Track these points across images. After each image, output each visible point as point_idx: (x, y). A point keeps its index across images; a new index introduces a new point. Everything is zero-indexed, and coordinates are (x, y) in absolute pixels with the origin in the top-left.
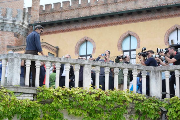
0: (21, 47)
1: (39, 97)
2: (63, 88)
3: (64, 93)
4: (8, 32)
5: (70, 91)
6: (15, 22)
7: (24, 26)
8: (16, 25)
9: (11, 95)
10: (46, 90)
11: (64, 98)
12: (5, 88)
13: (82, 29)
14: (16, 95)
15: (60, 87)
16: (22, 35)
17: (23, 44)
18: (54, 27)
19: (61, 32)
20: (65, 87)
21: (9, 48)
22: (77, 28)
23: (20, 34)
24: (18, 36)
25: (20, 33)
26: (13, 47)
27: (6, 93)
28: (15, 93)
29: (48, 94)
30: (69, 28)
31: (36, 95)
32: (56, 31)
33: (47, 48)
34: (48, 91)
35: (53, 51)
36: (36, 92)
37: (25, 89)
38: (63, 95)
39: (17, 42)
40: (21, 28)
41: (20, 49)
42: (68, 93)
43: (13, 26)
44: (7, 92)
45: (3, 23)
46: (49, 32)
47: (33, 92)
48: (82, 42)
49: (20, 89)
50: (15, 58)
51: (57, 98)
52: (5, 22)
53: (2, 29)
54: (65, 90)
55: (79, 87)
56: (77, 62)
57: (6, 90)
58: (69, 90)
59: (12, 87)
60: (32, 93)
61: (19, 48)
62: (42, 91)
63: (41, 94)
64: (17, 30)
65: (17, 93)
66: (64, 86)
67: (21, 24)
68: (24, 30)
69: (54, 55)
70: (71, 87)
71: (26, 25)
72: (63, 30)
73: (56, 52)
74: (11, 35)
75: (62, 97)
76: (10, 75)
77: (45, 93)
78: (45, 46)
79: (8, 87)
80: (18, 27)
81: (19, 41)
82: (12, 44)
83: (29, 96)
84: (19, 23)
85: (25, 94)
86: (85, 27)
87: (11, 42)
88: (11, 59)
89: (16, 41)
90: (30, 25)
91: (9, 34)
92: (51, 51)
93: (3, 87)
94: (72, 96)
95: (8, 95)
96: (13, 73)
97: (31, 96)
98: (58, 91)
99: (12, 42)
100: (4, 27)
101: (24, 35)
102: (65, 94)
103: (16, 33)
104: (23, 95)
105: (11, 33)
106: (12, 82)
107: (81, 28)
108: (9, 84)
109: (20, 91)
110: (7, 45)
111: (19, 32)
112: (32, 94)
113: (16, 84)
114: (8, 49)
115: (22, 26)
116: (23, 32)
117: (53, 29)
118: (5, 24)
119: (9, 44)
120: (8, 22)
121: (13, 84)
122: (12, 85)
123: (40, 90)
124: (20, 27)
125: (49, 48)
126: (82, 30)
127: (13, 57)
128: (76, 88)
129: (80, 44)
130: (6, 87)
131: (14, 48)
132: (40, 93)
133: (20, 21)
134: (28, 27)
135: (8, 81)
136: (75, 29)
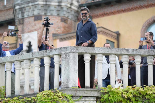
0: (70, 35)
1: (104, 101)
2: (134, 87)
3: (135, 93)
4: (53, 16)
5: (143, 91)
6: (62, 3)
7: (73, 7)
8: (62, 7)
9: (68, 100)
10: (112, 92)
11: (136, 100)
12: (60, 91)
13: (149, 6)
14: (74, 99)
15: (129, 87)
16: (71, 20)
17: (73, 31)
18: (112, 6)
19: (121, 12)
20: (136, 87)
21: (55, 36)
22: (142, 6)
23: (68, 18)
24: (66, 21)
25: (68, 16)
26: (60, 36)
27: (62, 98)
28: (73, 97)
29: (115, 96)
30: (132, 7)
31: (100, 98)
32: (115, 12)
33: (104, 34)
34: (114, 92)
35: (113, 37)
36: (99, 94)
37: (86, 92)
38: (134, 96)
39: (65, 29)
40: (69, 11)
41: (70, 37)
42: (140, 94)
43: (59, 9)
44: (63, 96)
45: (46, 5)
46: (106, 13)
47: (96, 95)
48: (150, 23)
49: (78, 91)
50: (70, 52)
51: (127, 100)
52: (48, 3)
53: (46, 13)
54: (136, 90)
55: (153, 85)
56: (149, 53)
57: (62, 94)
58: (141, 89)
59: (69, 90)
60: (94, 95)
61: (68, 36)
62: (108, 93)
63: (106, 96)
64: (65, 13)
65: (76, 97)
66: (135, 85)
67: (69, 5)
68: (73, 13)
69: (114, 42)
70: (144, 85)
71: (75, 6)
72: (124, 9)
73: (116, 38)
74: (56, 20)
75: (133, 99)
76: (65, 74)
77: (111, 96)
78: (101, 31)
79: (64, 90)
80: (65, 9)
81: (68, 28)
82: (59, 31)
83: (91, 99)
84: (66, 4)
85: (86, 98)
86: (153, 4)
87: (57, 29)
88: (65, 54)
89: (64, 27)
90: (80, 6)
91: (54, 19)
92: (110, 37)
93: (57, 91)
94: (146, 98)
95: (65, 99)
96: (69, 72)
97: (93, 100)
98: (127, 91)
99: (59, 30)
100: (48, 10)
101: (73, 19)
102: (137, 96)
103: (63, 17)
104: (83, 99)
105: (56, 18)
106: (68, 83)
107: (147, 5)
108: (65, 87)
109: (79, 94)
110: (52, 33)
111: (66, 16)
112: (95, 97)
113: (74, 85)
114: (54, 38)
115: (70, 8)
116: (72, 15)
117: (111, 9)
118: (49, 7)
119: (55, 32)
120: (52, 4)
121: (70, 85)
122: (68, 88)
123: (105, 92)
124: (68, 9)
125: (107, 33)
126: (148, 8)
127: (67, 52)
128: (150, 86)
129: (147, 27)
130: (62, 90)
131: (62, 37)
132: (104, 95)
133: (68, 1)
134: (78, 8)
135: (64, 83)
136: (139, 7)
